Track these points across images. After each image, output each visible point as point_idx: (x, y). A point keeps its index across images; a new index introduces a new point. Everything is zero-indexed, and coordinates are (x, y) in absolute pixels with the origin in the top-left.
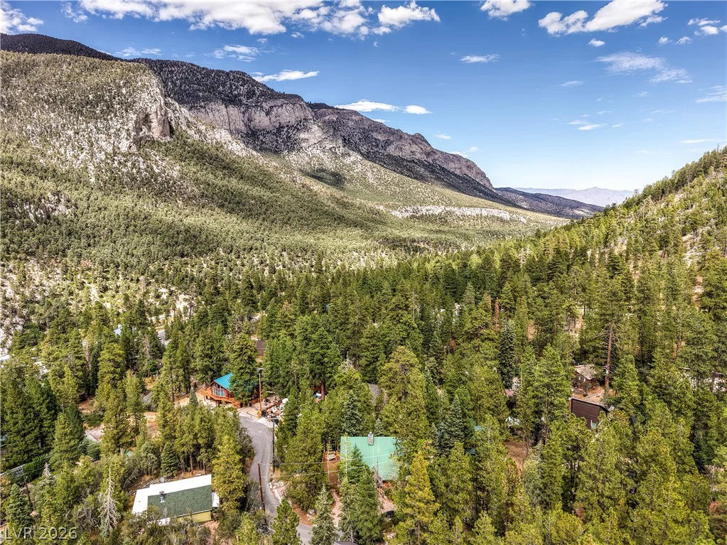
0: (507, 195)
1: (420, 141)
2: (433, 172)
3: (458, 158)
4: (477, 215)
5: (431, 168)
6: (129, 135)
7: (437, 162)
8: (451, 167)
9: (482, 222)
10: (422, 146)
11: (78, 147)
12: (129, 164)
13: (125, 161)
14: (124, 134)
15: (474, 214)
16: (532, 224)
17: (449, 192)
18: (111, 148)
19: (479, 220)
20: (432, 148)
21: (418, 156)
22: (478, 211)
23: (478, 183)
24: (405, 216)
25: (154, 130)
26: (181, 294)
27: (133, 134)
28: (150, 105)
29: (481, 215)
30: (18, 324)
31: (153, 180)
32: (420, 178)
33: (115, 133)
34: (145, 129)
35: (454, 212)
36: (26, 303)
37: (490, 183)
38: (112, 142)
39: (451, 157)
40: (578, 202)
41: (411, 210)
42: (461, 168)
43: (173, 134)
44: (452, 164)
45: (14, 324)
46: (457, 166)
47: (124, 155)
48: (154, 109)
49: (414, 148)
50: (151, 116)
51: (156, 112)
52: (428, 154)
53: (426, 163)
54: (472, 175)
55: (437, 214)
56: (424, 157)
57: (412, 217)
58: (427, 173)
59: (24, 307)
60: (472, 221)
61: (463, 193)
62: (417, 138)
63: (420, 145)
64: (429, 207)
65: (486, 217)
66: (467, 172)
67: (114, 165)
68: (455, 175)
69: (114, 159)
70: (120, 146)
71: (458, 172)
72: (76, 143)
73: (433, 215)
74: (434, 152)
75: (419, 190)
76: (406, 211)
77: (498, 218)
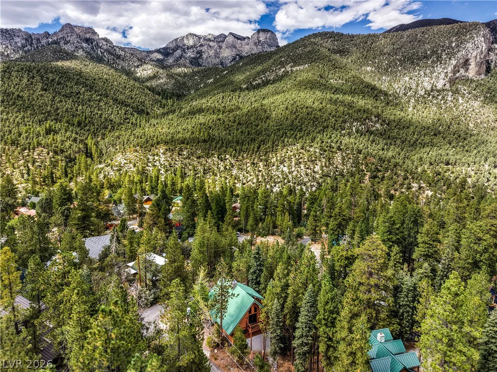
6: (446, 76)
11: (409, 88)
12: (440, 97)
13: (438, 95)
14: (443, 75)
18: (430, 86)
25: (471, 71)
26: (428, 190)
27: (450, 75)
28: (472, 52)
30: (314, 186)
31: (454, 108)
33: (436, 76)
34: (462, 71)
36: (323, 176)
38: (432, 82)
43: (489, 73)
45: (312, 186)
47: (438, 91)
48: (474, 54)
50: (470, 61)
51: (476, 57)
59: (321, 178)
67: (429, 99)
69: (430, 94)
70: (437, 85)
72: (408, 85)
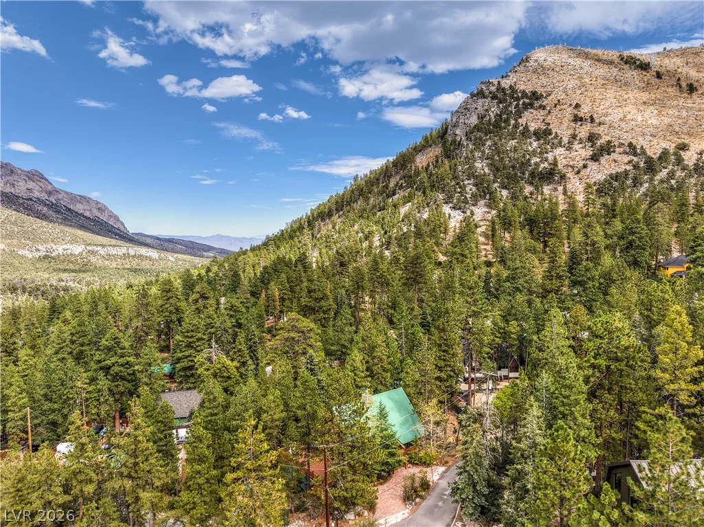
0: (143, 239)
1: (38, 178)
2: (58, 212)
3: (87, 200)
4: (124, 254)
5: (55, 207)
7: (62, 202)
8: (79, 208)
9: (130, 262)
10: (41, 184)
15: (121, 253)
16: (180, 263)
17: (80, 233)
19: (127, 259)
20: (53, 187)
21: (36, 194)
22: (124, 250)
23: (112, 226)
24: (37, 257)
29: (128, 254)
32: (44, 217)
35: (97, 251)
37: (124, 226)
39: (79, 198)
40: (209, 246)
41: (44, 249)
42: (90, 210)
44: (80, 205)
46: (86, 207)
49: (31, 185)
52: (50, 193)
53: (48, 202)
54: (104, 218)
55: (77, 253)
56: (44, 196)
57: (46, 257)
58: (51, 212)
60: (119, 260)
61: (98, 235)
62: (33, 174)
63: (39, 183)
64: (65, 247)
65: (134, 256)
66: (98, 214)
68: (85, 217)
71: (87, 214)
73: (71, 254)
74: (57, 192)
75: (45, 230)
76: (38, 250)
77: (147, 257)
